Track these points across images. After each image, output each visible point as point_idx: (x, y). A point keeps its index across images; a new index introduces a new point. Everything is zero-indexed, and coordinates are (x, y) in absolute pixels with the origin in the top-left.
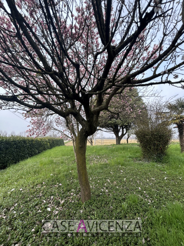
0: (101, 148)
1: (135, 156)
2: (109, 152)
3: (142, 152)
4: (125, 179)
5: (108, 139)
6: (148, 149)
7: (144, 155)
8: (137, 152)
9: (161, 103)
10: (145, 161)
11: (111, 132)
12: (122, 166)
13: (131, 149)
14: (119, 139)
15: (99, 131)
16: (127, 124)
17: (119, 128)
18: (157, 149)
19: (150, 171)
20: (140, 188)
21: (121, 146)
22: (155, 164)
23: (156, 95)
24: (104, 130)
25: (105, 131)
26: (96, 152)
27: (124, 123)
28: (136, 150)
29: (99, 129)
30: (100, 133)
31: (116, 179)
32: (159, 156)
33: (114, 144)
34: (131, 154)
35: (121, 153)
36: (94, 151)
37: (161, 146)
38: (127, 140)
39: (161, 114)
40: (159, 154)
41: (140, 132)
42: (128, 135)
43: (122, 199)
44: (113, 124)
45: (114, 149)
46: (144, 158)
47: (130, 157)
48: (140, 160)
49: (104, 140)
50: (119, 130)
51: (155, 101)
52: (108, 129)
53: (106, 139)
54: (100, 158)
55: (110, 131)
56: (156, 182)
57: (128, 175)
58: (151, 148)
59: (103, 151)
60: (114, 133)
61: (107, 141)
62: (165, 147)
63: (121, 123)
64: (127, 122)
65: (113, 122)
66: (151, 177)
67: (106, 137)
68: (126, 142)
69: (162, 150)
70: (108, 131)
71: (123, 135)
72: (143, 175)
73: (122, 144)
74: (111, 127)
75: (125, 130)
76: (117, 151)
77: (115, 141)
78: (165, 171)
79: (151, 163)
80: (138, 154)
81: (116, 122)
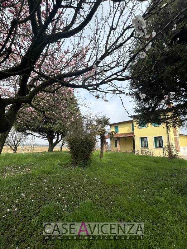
0: (28, 156)
1: (65, 163)
2: (36, 160)
3: (71, 159)
4: (47, 188)
5: (41, 146)
6: (77, 155)
7: (72, 161)
8: (67, 159)
9: (92, 115)
10: (73, 167)
11: (44, 138)
12: (47, 174)
13: (62, 156)
14: (52, 145)
15: (30, 136)
16: (63, 131)
17: (54, 134)
18: (83, 155)
19: (74, 176)
20: (60, 195)
21: (52, 153)
22: (80, 169)
23: (86, 106)
24: (37, 135)
25: (37, 137)
26: (18, 161)
27: (60, 130)
28: (67, 157)
29: (29, 134)
30: (32, 139)
31: (35, 191)
32: (84, 162)
33: (46, 152)
34: (60, 161)
35: (51, 160)
36: (16, 160)
37: (87, 152)
38: (61, 148)
39: (91, 125)
40: (85, 159)
41: (72, 139)
42: (63, 143)
43: (34, 214)
44: (48, 129)
45: (44, 157)
46: (72, 164)
47: (59, 164)
48: (68, 167)
49: (35, 147)
50: (54, 137)
51: (88, 113)
52: (42, 134)
53: (38, 146)
54: (22, 168)
55: (43, 136)
56: (76, 186)
57: (51, 184)
58: (79, 154)
59: (29, 160)
60: (48, 139)
61: (39, 148)
62: (90, 153)
63: (56, 129)
64: (63, 129)
65: (48, 127)
66: (73, 182)
67: (39, 144)
68: (60, 150)
69: (87, 156)
70: (42, 136)
71: (57, 142)
72: (67, 181)
73: (54, 151)
74: (45, 133)
75: (60, 137)
76: (46, 159)
77: (47, 148)
78: (86, 174)
79: (77, 168)
80: (67, 161)
81: (51, 127)
